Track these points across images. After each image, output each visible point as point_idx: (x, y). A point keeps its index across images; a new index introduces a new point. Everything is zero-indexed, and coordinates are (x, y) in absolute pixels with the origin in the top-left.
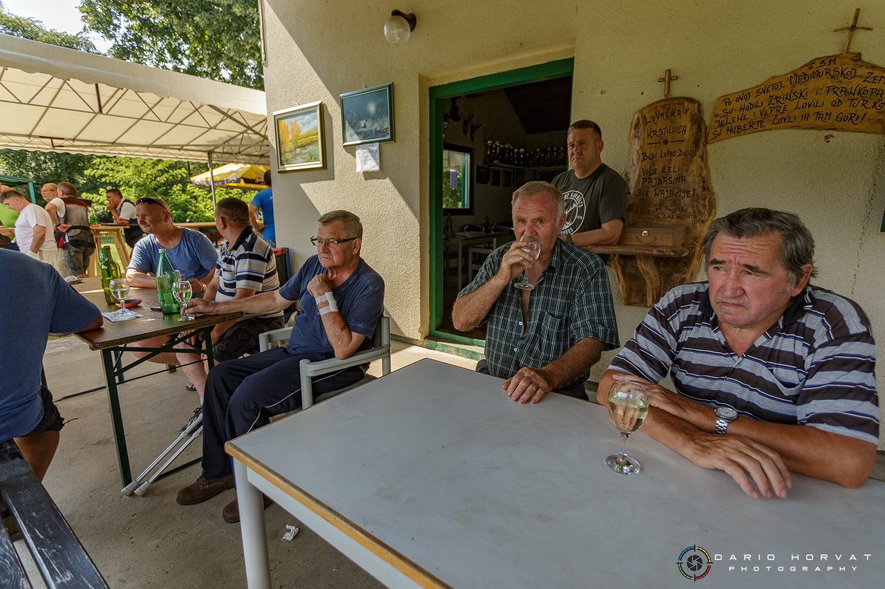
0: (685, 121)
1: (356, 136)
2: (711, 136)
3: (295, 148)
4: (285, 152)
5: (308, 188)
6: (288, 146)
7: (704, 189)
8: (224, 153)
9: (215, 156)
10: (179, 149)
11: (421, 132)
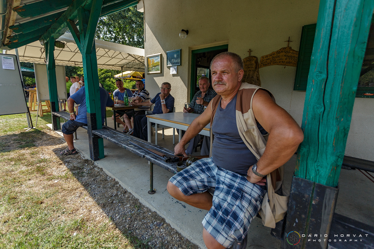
0: (253, 62)
1: (170, 64)
2: (259, 66)
3: (153, 67)
4: (150, 68)
5: (156, 79)
6: (151, 66)
7: (258, 80)
8: (127, 67)
9: (123, 68)
10: (112, 66)
11: (189, 63)
